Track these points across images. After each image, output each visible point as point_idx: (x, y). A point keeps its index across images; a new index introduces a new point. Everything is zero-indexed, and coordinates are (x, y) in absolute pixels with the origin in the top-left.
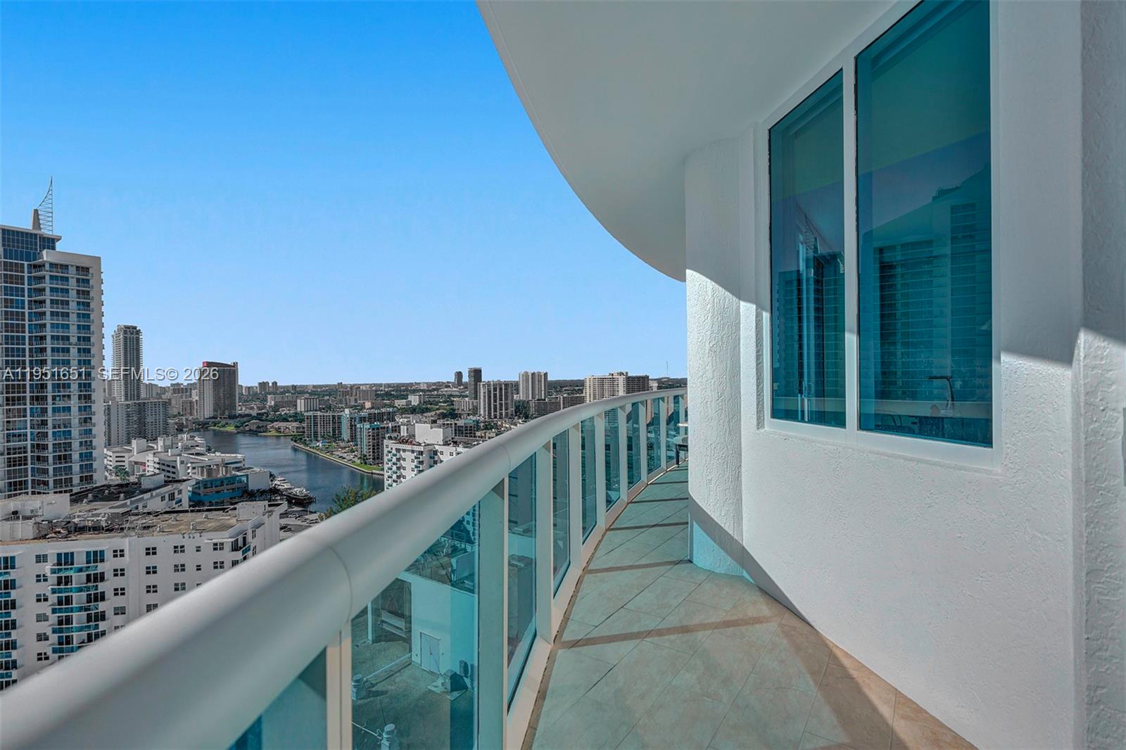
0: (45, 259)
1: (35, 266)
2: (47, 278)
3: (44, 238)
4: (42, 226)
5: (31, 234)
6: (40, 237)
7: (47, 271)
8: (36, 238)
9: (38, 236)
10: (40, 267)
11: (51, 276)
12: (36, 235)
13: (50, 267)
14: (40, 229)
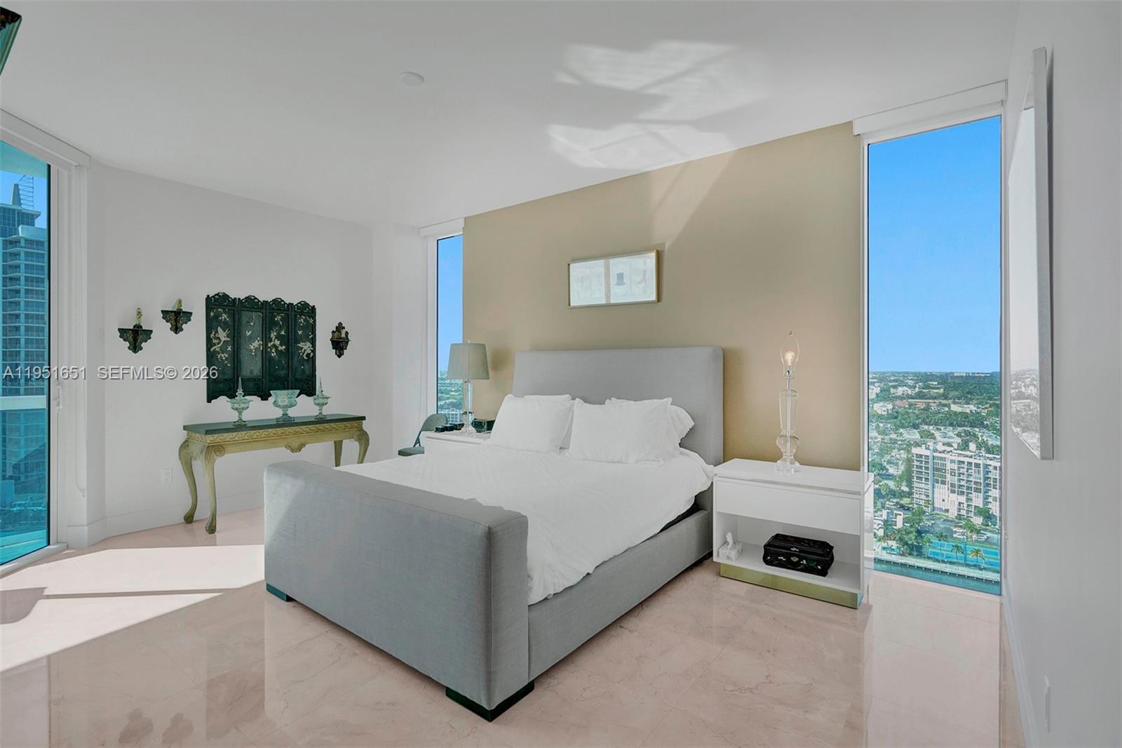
0: (20, 235)
1: (11, 242)
2: (22, 255)
3: (23, 214)
4: (22, 202)
5: (9, 209)
6: (18, 213)
7: (22, 247)
8: (14, 214)
9: (16, 212)
10: (15, 243)
11: (26, 252)
12: (14, 210)
13: (25, 243)
14: (20, 204)
